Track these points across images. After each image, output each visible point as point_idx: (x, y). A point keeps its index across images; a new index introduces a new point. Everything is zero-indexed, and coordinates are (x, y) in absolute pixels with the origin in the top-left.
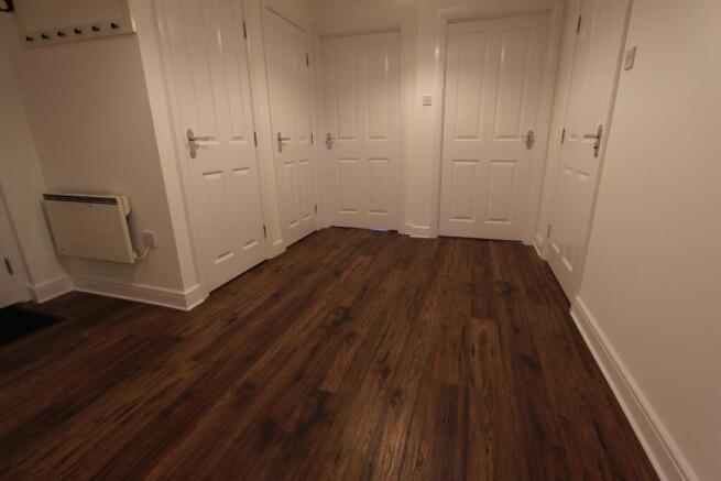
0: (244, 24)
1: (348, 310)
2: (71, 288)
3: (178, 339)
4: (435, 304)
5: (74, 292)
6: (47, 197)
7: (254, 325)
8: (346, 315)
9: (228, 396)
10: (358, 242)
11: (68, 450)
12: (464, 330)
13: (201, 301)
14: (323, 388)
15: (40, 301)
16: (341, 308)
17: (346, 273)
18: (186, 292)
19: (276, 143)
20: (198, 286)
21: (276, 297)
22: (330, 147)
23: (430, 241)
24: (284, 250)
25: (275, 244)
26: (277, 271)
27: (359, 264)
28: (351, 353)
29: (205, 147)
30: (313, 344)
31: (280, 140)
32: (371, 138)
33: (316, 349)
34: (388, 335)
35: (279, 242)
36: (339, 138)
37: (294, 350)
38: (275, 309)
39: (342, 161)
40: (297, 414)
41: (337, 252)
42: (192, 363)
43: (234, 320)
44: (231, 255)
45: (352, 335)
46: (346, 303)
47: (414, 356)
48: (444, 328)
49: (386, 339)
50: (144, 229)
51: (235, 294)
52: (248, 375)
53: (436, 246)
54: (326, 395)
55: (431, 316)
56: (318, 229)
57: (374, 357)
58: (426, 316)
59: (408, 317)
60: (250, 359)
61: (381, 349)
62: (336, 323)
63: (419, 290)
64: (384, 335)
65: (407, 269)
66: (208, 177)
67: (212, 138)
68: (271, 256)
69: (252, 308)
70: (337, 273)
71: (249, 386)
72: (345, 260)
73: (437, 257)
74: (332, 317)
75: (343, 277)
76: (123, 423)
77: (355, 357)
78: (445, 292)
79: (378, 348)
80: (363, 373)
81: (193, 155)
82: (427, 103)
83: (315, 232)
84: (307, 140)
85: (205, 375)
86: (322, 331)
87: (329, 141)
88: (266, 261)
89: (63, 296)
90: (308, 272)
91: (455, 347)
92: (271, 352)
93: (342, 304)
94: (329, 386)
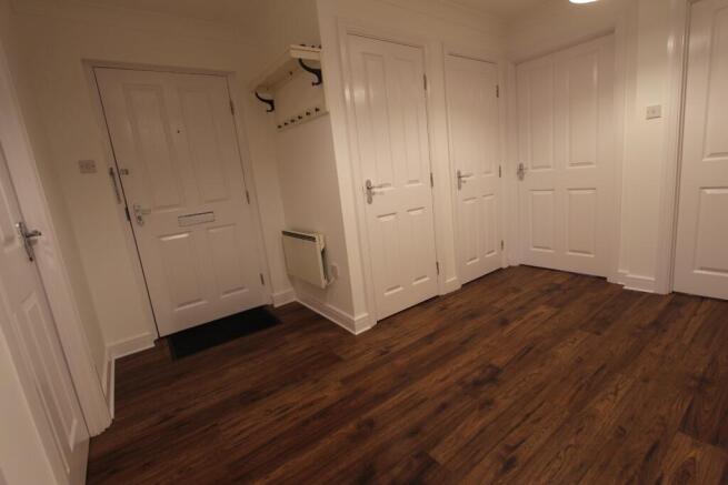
0: (425, 77)
1: (498, 371)
2: (294, 299)
3: (339, 359)
4: (621, 393)
5: (295, 302)
6: (285, 233)
7: (399, 362)
8: (493, 376)
9: (351, 427)
10: (546, 288)
11: (245, 427)
12: (654, 448)
13: (369, 328)
14: (432, 454)
15: (276, 306)
16: (490, 366)
17: (515, 324)
18: (356, 319)
19: (455, 181)
20: (366, 314)
21: (430, 338)
22: (521, 178)
23: (653, 298)
24: (459, 287)
25: (448, 281)
26: (443, 309)
27: (536, 316)
28: (479, 424)
29: (381, 193)
30: (444, 399)
31: (460, 177)
32: (573, 165)
33: (444, 406)
34: (532, 417)
35: (455, 278)
36: (534, 168)
37: (422, 401)
38: (425, 350)
39: (535, 193)
40: (397, 471)
41: (515, 296)
42: (339, 384)
43: (386, 352)
44: (400, 289)
45: (489, 402)
46: (499, 361)
47: (557, 456)
48: (621, 433)
49: (528, 421)
50: (332, 262)
51: (396, 327)
52: (375, 411)
53: (661, 306)
54: (432, 463)
55: (607, 410)
56: (505, 266)
57: (503, 439)
58: (600, 407)
59: (571, 399)
60: (383, 397)
61: (516, 431)
62: (477, 383)
63: (603, 367)
64: (528, 416)
65: (598, 334)
66: (383, 219)
67: (388, 185)
68: (443, 292)
69: (404, 345)
70: (505, 323)
71: (371, 423)
72: (521, 308)
73: (655, 324)
74: (477, 374)
75: (509, 329)
76: (279, 420)
77: (482, 431)
78: (646, 380)
79: (512, 430)
80: (482, 453)
81: (370, 201)
82: (653, 114)
83: (500, 270)
84: (495, 174)
85: (342, 400)
86: (460, 388)
87: (521, 171)
88: (437, 297)
89: (289, 304)
90: (472, 316)
91: (627, 467)
92: (402, 395)
93: (494, 362)
94: (440, 454)
